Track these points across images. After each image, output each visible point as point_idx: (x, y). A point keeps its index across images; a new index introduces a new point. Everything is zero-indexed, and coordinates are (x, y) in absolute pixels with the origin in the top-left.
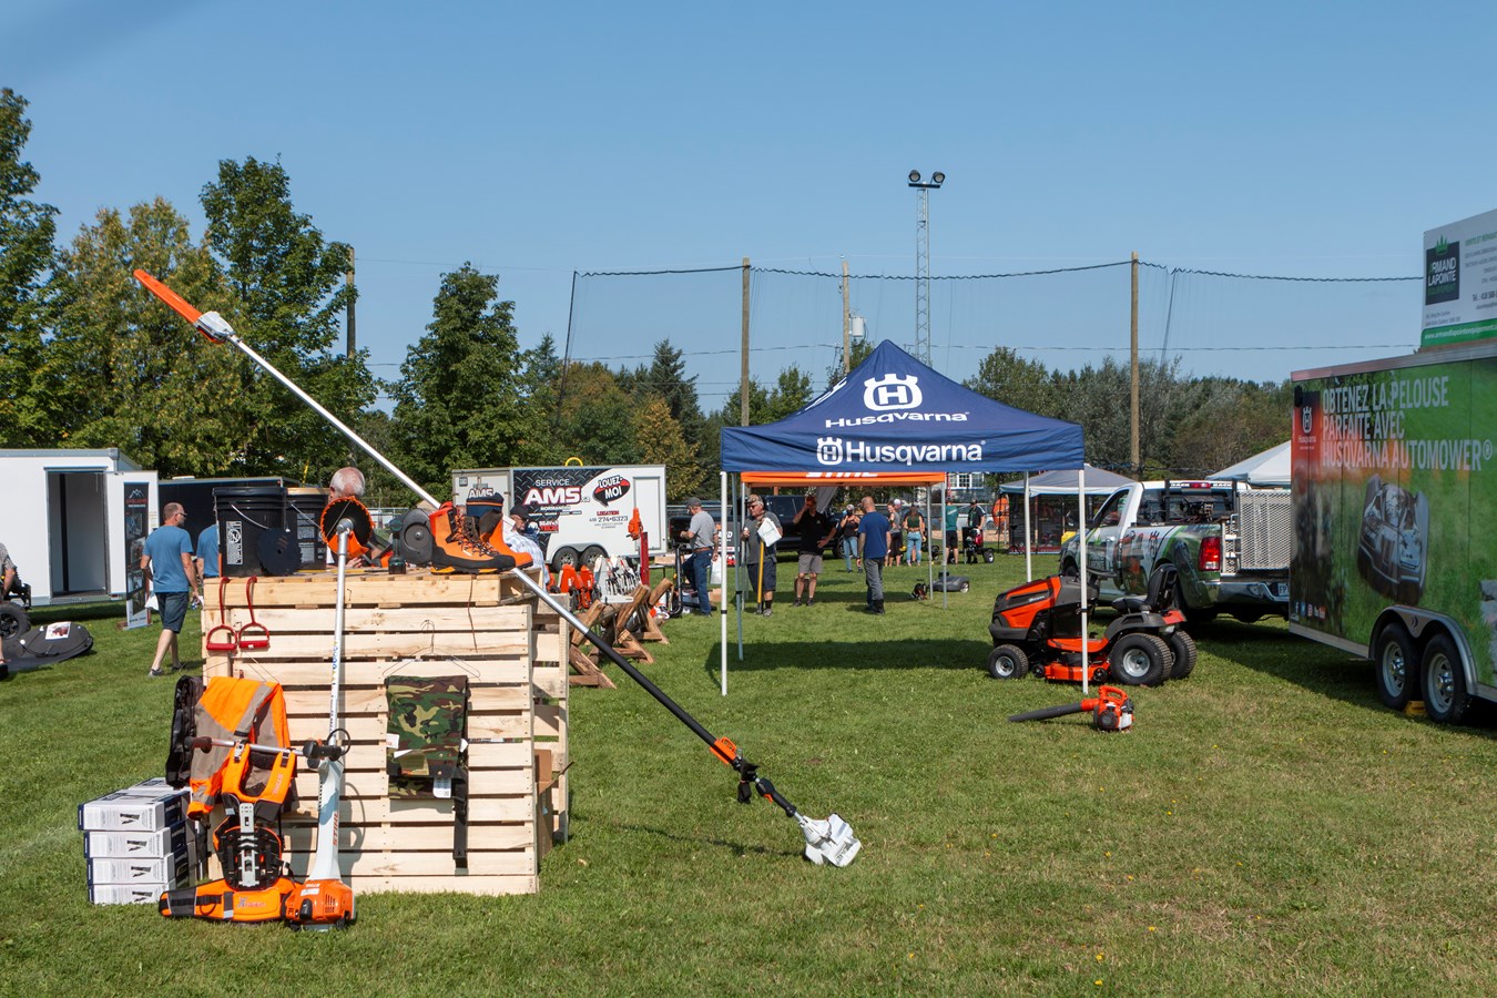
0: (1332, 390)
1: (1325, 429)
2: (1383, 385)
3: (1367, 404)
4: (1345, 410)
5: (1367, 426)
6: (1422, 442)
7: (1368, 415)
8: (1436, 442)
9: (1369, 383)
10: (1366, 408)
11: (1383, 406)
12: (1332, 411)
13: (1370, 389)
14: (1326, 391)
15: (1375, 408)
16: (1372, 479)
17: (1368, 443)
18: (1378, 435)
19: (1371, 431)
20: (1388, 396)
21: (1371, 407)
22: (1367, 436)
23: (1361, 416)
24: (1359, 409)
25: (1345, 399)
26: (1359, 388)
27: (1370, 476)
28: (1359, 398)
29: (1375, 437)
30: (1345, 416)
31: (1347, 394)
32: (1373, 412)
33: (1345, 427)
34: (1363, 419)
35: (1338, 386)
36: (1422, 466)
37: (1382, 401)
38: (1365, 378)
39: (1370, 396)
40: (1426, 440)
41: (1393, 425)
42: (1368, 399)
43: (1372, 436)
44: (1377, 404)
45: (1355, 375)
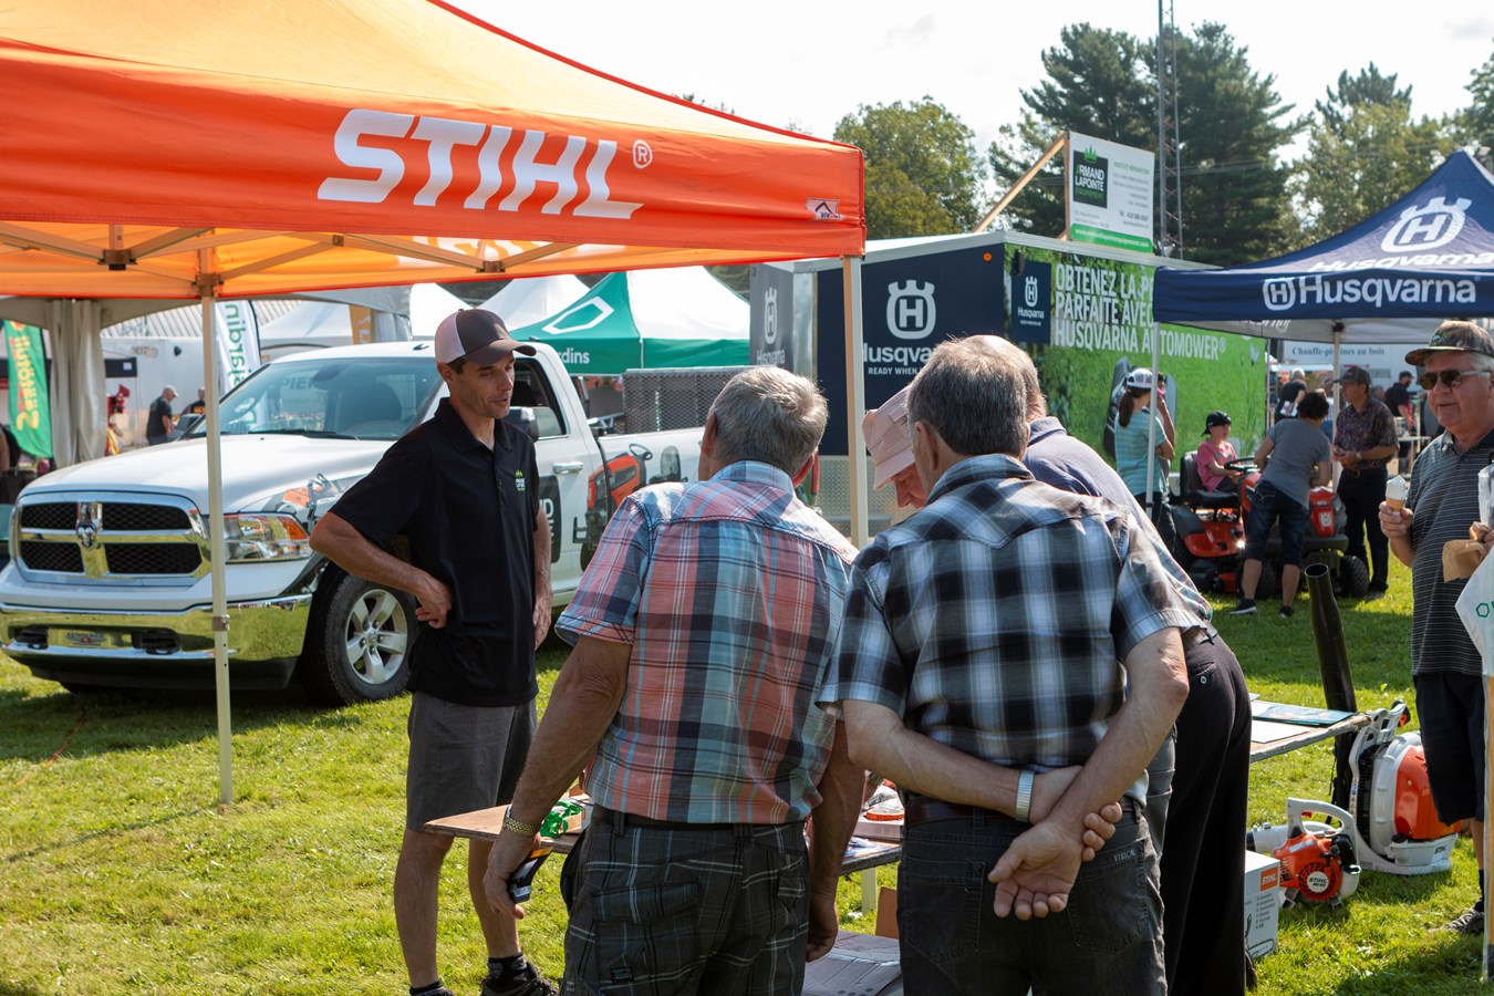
0: (1069, 267)
1: (1059, 306)
2: (1132, 277)
3: (1114, 290)
4: (1086, 290)
5: (1115, 311)
6: (1170, 333)
7: (1116, 301)
8: (1183, 335)
9: (1116, 270)
10: (1114, 294)
11: (1132, 296)
12: (1071, 288)
13: (1118, 277)
14: (1060, 266)
15: (1123, 296)
16: (1119, 362)
17: (1115, 328)
18: (1126, 321)
19: (1119, 316)
20: (1138, 288)
21: (1119, 295)
22: (1115, 321)
23: (1108, 300)
24: (1105, 293)
25: (1086, 280)
26: (1104, 272)
27: (1117, 359)
28: (1104, 282)
29: (1123, 322)
30: (1087, 298)
31: (1088, 275)
32: (1121, 299)
33: (1086, 308)
34: (1110, 305)
35: (1078, 265)
36: (1170, 353)
37: (1132, 291)
38: (1112, 264)
39: (1117, 283)
40: (1174, 332)
41: (1142, 314)
42: (1115, 285)
43: (1120, 320)
44: (1126, 292)
45: (1101, 259)
